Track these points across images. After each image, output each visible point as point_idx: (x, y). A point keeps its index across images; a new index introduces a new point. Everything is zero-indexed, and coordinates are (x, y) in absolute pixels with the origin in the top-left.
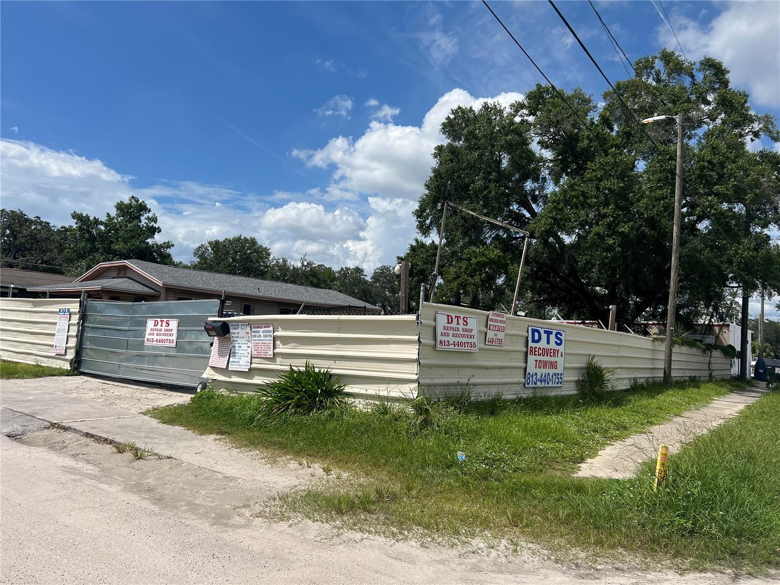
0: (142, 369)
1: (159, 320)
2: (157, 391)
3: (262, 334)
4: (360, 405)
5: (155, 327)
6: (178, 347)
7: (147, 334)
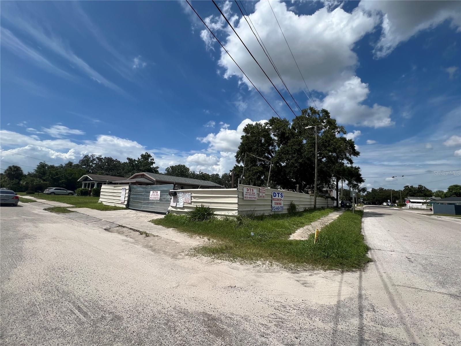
1: (154, 191)
2: (153, 214)
3: (187, 195)
4: (219, 218)
5: (153, 194)
6: (160, 200)
7: (150, 196)
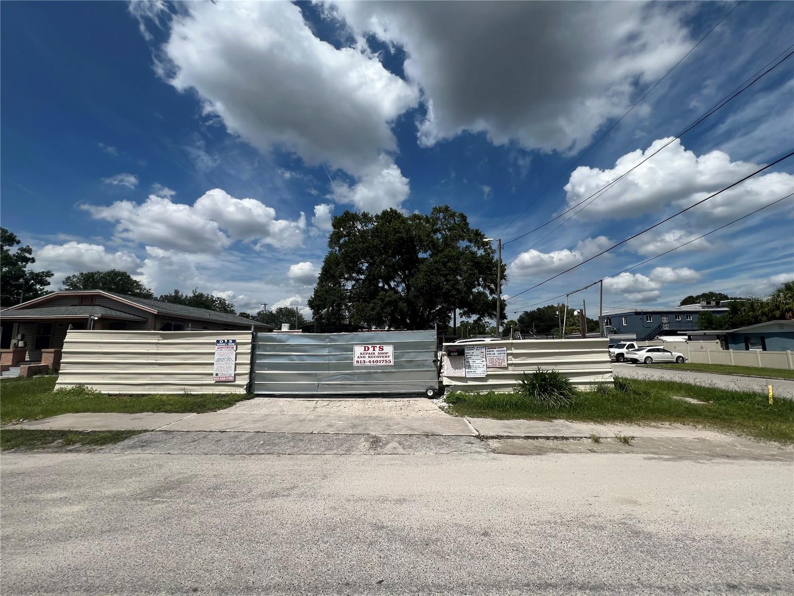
0: (352, 385)
1: (370, 346)
3: (496, 353)
5: (365, 352)
6: (397, 365)
7: (356, 357)
